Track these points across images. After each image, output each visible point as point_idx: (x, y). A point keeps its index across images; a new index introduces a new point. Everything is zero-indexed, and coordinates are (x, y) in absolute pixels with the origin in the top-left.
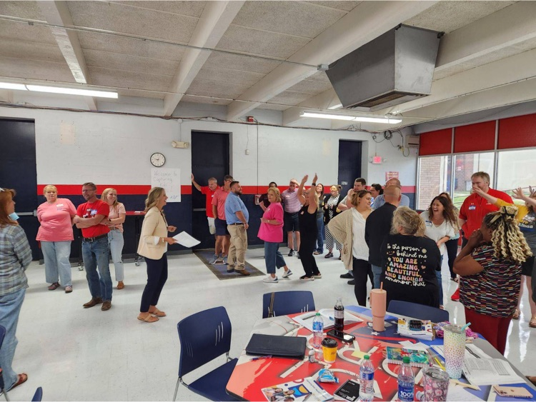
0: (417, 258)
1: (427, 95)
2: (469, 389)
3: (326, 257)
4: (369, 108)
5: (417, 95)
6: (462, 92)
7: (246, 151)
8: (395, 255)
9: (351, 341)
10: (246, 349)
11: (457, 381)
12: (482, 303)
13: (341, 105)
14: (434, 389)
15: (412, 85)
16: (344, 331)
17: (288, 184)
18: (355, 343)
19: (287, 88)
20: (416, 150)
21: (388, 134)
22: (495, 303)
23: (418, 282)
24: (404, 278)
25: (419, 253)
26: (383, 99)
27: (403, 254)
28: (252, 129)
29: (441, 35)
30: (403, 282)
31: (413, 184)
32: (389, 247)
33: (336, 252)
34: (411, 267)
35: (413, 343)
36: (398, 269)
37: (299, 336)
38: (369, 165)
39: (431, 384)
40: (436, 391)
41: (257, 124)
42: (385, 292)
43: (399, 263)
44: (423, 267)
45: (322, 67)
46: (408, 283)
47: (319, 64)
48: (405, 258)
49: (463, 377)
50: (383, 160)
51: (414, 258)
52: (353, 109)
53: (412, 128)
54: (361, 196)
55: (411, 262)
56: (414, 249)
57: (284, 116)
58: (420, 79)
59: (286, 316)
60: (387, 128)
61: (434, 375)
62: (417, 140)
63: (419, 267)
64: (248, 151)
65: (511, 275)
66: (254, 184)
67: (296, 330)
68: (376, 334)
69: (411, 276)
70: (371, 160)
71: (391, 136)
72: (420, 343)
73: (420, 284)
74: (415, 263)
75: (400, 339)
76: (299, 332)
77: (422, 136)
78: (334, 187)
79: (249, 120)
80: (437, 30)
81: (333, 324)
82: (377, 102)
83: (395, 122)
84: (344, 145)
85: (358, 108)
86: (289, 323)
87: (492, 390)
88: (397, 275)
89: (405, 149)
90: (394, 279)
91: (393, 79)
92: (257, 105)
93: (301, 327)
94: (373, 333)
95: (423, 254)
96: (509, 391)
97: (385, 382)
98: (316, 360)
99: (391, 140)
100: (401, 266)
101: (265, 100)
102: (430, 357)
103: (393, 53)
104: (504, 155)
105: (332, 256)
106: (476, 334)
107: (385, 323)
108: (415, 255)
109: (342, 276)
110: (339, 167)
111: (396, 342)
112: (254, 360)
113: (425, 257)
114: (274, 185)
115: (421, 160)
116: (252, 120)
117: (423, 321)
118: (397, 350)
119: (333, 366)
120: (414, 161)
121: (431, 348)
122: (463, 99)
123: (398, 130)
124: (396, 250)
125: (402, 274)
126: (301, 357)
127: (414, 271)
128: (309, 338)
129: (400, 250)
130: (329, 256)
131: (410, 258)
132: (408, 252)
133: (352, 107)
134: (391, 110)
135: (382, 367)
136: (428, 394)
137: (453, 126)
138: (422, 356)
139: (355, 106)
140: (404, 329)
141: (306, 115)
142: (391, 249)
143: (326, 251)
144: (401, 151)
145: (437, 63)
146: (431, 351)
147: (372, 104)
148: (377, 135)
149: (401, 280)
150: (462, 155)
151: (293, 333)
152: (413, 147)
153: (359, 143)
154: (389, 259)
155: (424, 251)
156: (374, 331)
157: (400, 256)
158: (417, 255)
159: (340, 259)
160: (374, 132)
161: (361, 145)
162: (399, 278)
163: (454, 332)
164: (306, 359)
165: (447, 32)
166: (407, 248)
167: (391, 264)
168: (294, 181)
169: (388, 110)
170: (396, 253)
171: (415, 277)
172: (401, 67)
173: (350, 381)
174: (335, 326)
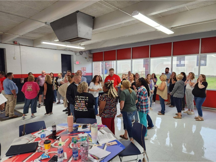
0: (85, 100)
1: (90, 40)
2: (99, 146)
3: (57, 104)
4: (70, 43)
5: (87, 39)
6: (104, 39)
7: (14, 57)
8: (77, 100)
9: (59, 139)
10: (6, 154)
11: (95, 144)
12: (105, 114)
13: (58, 40)
14: (83, 150)
15: (85, 35)
16: (57, 135)
17: (41, 73)
18: (60, 139)
19: (33, 30)
20: (91, 59)
21: (81, 53)
22: (109, 114)
23: (85, 110)
24: (80, 108)
25: (86, 98)
26: (75, 40)
27: (80, 99)
28: (17, 47)
29: (94, 18)
30: (80, 110)
31: (91, 72)
32: (76, 97)
33: (62, 101)
34: (83, 104)
35: (83, 134)
36: (78, 105)
37: (35, 142)
38: (74, 65)
39: (82, 149)
40: (84, 151)
41: (19, 45)
42: (73, 116)
43: (79, 103)
44: (87, 104)
45: (47, 23)
46: (82, 110)
47: (46, 21)
48: (81, 101)
49: (98, 142)
50: (80, 63)
51: (83, 101)
52: (63, 42)
53: (90, 51)
54: (72, 78)
55: (83, 102)
56: (84, 97)
57: (34, 42)
58: (87, 33)
59: (30, 134)
60: (80, 51)
61: (84, 145)
62: (92, 56)
63: (85, 104)
64: (15, 58)
65: (112, 102)
66: (20, 73)
67: (34, 139)
68: (69, 133)
69: (83, 107)
70: (75, 63)
71: (82, 53)
72: (85, 133)
73: (86, 110)
74: (84, 102)
75: (78, 133)
76: (35, 140)
77: (94, 54)
78: (59, 74)
79: (15, 43)
80: (92, 16)
81: (52, 133)
82: (72, 40)
83: (82, 48)
84: (63, 56)
85: (65, 42)
86: (31, 137)
87: (106, 145)
88: (78, 107)
89: (88, 59)
90: (77, 109)
91: (77, 32)
92: (17, 36)
93: (37, 138)
94: (68, 133)
95: (87, 99)
96: (111, 144)
97: (70, 152)
98: (41, 151)
99: (83, 55)
100: (79, 104)
101: (21, 34)
102: (88, 137)
103: (76, 22)
104: (119, 62)
105: (60, 103)
106: (104, 126)
107: (74, 128)
108: (84, 100)
109: (64, 111)
110: (62, 66)
111: (77, 135)
112: (10, 158)
113: (88, 100)
114: (31, 74)
115: (94, 63)
116: (16, 43)
117: (87, 124)
118: (76, 138)
119: (49, 151)
120: (91, 64)
121: (89, 134)
122: (105, 42)
123: (85, 51)
124: (78, 98)
125: (80, 107)
126: (34, 151)
127: (83, 105)
128: (39, 142)
129: (79, 98)
130: (59, 103)
131: (82, 100)
132: (82, 98)
133: (63, 41)
134: (81, 43)
135: (69, 146)
136: (82, 153)
137: (103, 51)
138: (85, 138)
139: (64, 41)
140: (80, 129)
141: (44, 43)
142: (77, 98)
143: (57, 101)
144: (86, 59)
145: (93, 28)
146: (89, 135)
147: (71, 41)
148: (77, 53)
149: (79, 109)
150: (107, 62)
151: (33, 141)
152: (91, 58)
153: (70, 56)
154: (76, 101)
155: (87, 98)
156: (69, 132)
157: (79, 100)
158: (85, 99)
159: (63, 104)
160: (76, 52)
161: (71, 56)
162: (79, 108)
163: (94, 127)
164: (37, 151)
165: (96, 17)
166: (81, 97)
167: (76, 104)
168: (44, 71)
169: (79, 44)
170: (78, 99)
171: (84, 107)
172: (80, 28)
173: (55, 156)
174: (52, 134)
